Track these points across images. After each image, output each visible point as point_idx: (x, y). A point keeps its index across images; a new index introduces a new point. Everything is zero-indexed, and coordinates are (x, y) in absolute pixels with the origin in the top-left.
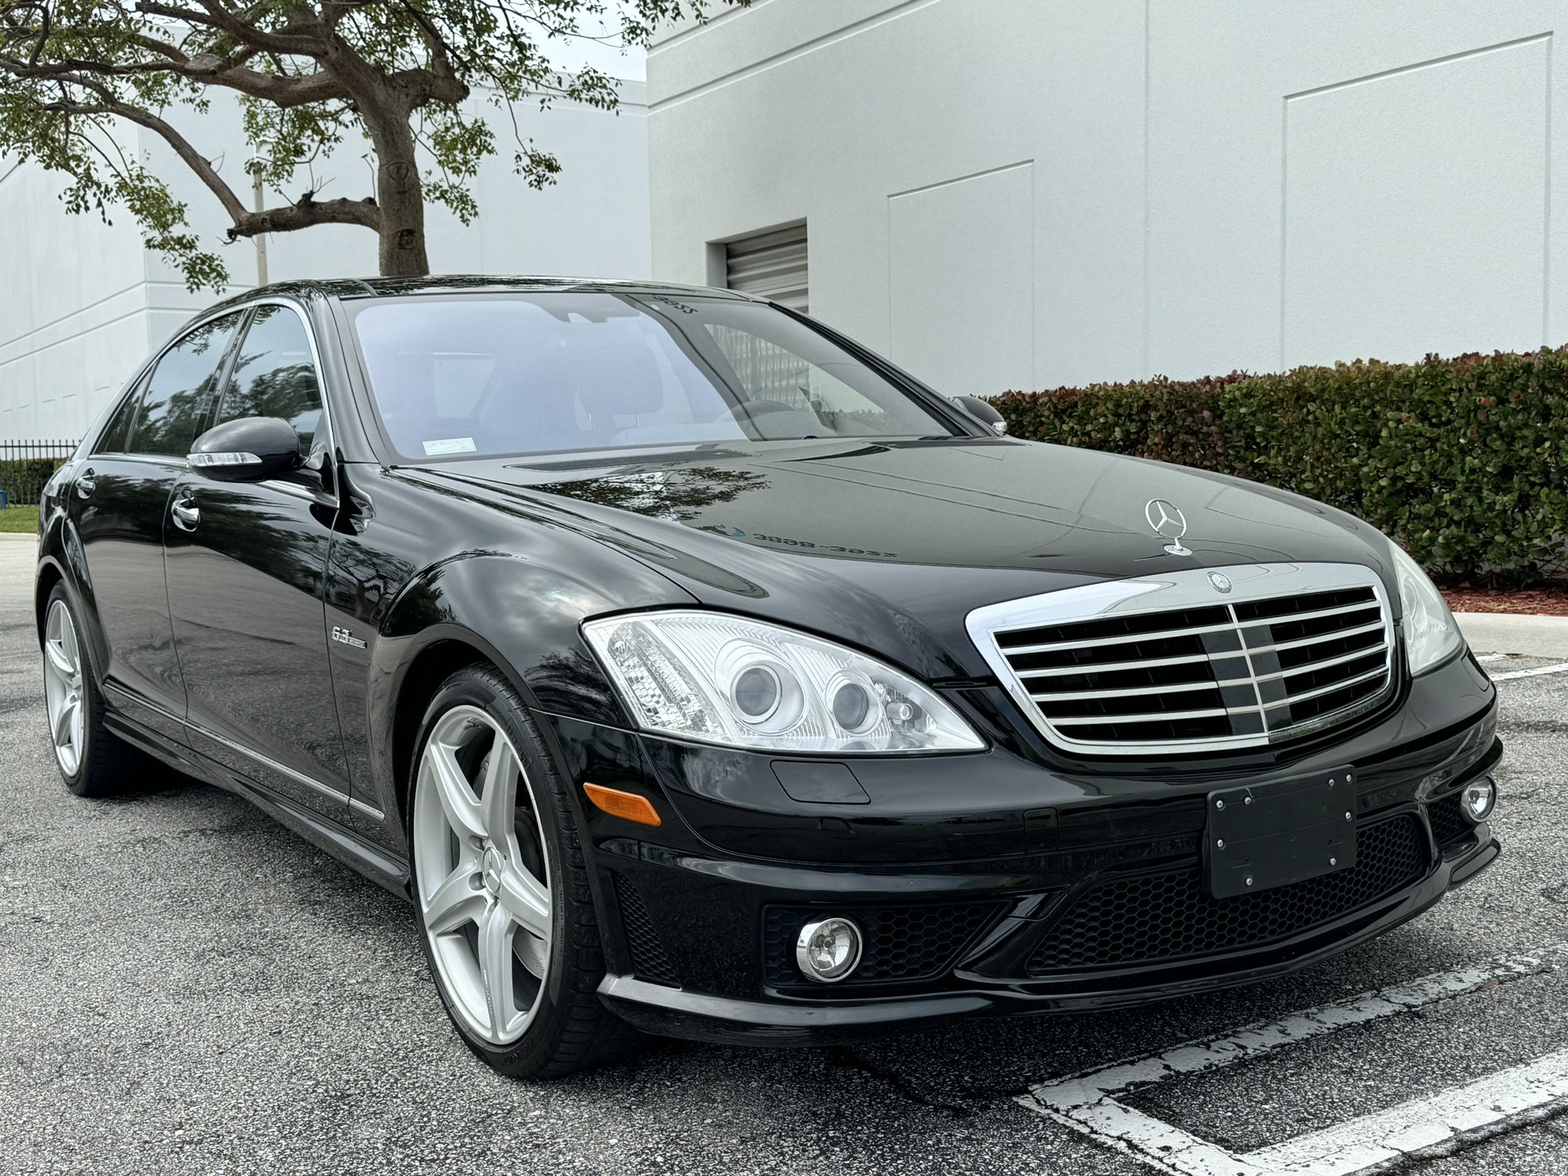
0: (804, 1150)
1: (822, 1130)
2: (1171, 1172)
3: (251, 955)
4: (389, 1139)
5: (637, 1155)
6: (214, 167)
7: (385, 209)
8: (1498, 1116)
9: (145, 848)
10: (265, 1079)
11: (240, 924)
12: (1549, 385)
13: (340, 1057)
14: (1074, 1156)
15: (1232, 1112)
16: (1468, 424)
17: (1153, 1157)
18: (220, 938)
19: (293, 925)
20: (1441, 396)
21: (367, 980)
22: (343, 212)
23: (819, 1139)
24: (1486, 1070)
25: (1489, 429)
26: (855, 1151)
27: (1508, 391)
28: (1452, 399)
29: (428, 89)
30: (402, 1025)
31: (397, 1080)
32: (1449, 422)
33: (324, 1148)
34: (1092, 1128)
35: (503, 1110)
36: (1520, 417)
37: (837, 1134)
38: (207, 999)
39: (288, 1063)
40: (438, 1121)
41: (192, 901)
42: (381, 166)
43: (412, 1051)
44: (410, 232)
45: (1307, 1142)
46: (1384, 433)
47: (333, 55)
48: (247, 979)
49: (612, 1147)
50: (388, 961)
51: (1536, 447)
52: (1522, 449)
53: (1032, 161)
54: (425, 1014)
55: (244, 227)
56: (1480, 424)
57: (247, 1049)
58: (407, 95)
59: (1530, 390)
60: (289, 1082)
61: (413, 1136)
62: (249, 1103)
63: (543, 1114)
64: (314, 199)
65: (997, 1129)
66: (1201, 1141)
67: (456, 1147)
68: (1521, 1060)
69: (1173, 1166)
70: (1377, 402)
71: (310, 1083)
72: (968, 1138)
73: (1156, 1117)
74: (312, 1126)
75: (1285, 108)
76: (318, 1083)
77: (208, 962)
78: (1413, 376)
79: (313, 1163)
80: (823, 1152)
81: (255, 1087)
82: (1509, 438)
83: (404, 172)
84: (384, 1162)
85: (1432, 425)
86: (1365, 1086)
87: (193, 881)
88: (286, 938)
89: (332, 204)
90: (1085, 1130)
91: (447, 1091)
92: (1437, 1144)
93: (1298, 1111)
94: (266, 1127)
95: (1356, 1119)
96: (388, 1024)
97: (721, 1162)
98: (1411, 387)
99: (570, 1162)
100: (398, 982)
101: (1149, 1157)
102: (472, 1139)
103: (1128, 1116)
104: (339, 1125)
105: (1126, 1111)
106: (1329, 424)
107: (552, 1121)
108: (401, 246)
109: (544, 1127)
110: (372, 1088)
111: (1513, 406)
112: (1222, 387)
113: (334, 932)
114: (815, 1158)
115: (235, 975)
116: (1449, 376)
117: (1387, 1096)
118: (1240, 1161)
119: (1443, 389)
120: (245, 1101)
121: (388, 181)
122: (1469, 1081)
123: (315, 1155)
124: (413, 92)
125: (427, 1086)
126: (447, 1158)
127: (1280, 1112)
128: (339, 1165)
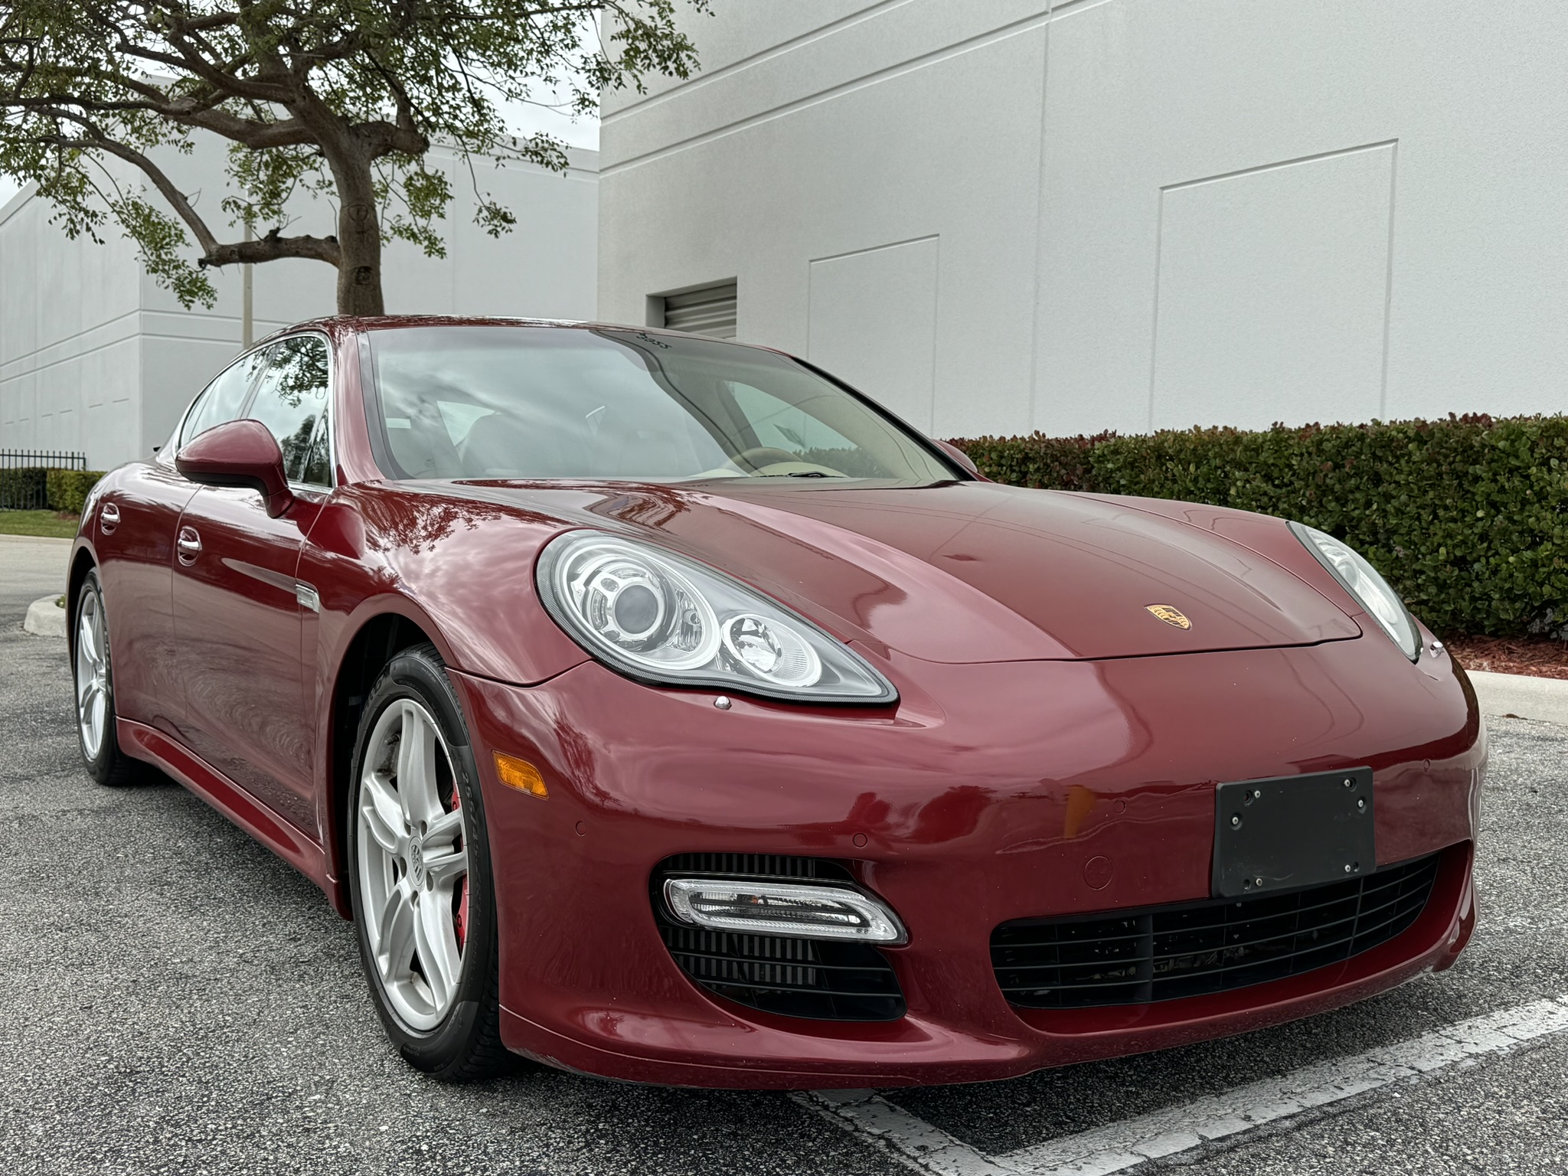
0: (570, 1142)
1: (594, 1122)
2: (922, 1171)
3: (87, 930)
4: (164, 1117)
5: (403, 1142)
6: (190, 202)
7: (345, 247)
8: (1246, 1125)
9: (20, 824)
10: (60, 1053)
11: (86, 899)
12: (1379, 453)
13: (142, 1034)
14: (832, 1153)
15: (995, 1113)
16: (1307, 486)
17: (909, 1156)
18: (64, 913)
19: (137, 904)
20: (1283, 460)
21: (191, 960)
22: (306, 247)
23: (588, 1131)
24: (1244, 1079)
25: (1324, 490)
26: (619, 1144)
27: (1344, 458)
28: (1294, 462)
29: (390, 140)
30: (211, 1005)
31: (189, 1059)
32: (1291, 483)
33: (96, 1124)
34: (856, 1126)
35: (284, 1093)
36: (1353, 481)
37: (607, 1127)
38: (30, 972)
39: (89, 1038)
40: (217, 1102)
41: (48, 877)
42: (342, 207)
43: (213, 1031)
44: (367, 269)
45: (1060, 1145)
46: (1233, 492)
47: (300, 103)
48: (76, 954)
49: (382, 1133)
50: (217, 942)
51: (1365, 509)
52: (1354, 510)
53: (938, 235)
54: (236, 995)
55: (214, 258)
56: (1318, 487)
57: (52, 1023)
58: (370, 144)
59: (1363, 457)
60: (83, 1057)
61: (188, 1116)
62: (37, 1077)
63: (323, 1098)
64: (280, 235)
65: (764, 1125)
66: (958, 1142)
67: (226, 1128)
68: (1278, 1072)
69: (926, 1167)
70: (1228, 462)
71: (103, 1058)
72: (735, 1134)
73: (921, 1116)
74: (92, 1101)
75: (1161, 198)
76: (111, 1059)
77: (45, 935)
78: (1260, 440)
79: (81, 1139)
80: (587, 1144)
81: (48, 1061)
82: (1342, 501)
83: (363, 213)
84: (151, 1140)
85: (1275, 486)
86: (1126, 1092)
87: (56, 858)
88: (126, 916)
89: (297, 240)
90: (850, 1128)
91: (236, 1072)
92: (1184, 1151)
93: (1057, 1115)
94: (46, 1101)
95: (1111, 1124)
96: (198, 1004)
97: (485, 1153)
98: (1258, 450)
99: (336, 1147)
100: (220, 963)
101: (904, 1157)
102: (245, 1120)
103: (894, 1115)
104: (118, 1102)
105: (893, 1110)
106: (1185, 482)
107: (330, 1105)
108: (358, 281)
109: (319, 1111)
110: (163, 1066)
111: (1347, 469)
112: (1093, 445)
113: (174, 912)
114: (578, 1150)
115: (66, 949)
116: (1291, 442)
117: (1144, 1102)
118: (991, 1162)
119: (1286, 453)
120: (34, 1074)
121: (348, 222)
122: (1225, 1090)
123: (85, 1131)
124: (375, 141)
125: (216, 1066)
126: (214, 1139)
127: (1040, 1115)
128: (105, 1143)
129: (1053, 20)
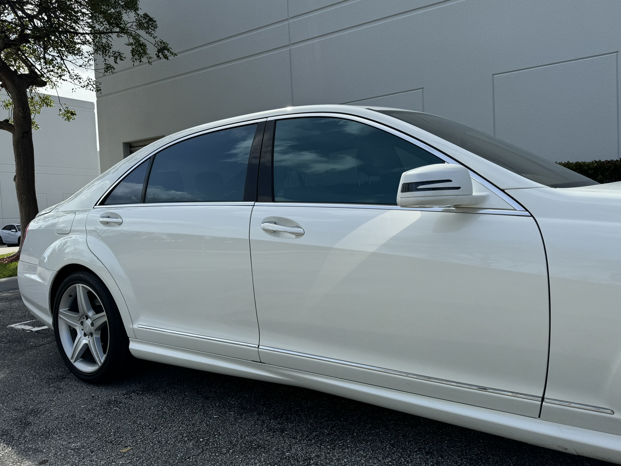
7: (16, 123)
44: (27, 132)
58: (27, 82)
83: (25, 110)
108: (23, 137)
121: (18, 113)
129: (292, 48)
